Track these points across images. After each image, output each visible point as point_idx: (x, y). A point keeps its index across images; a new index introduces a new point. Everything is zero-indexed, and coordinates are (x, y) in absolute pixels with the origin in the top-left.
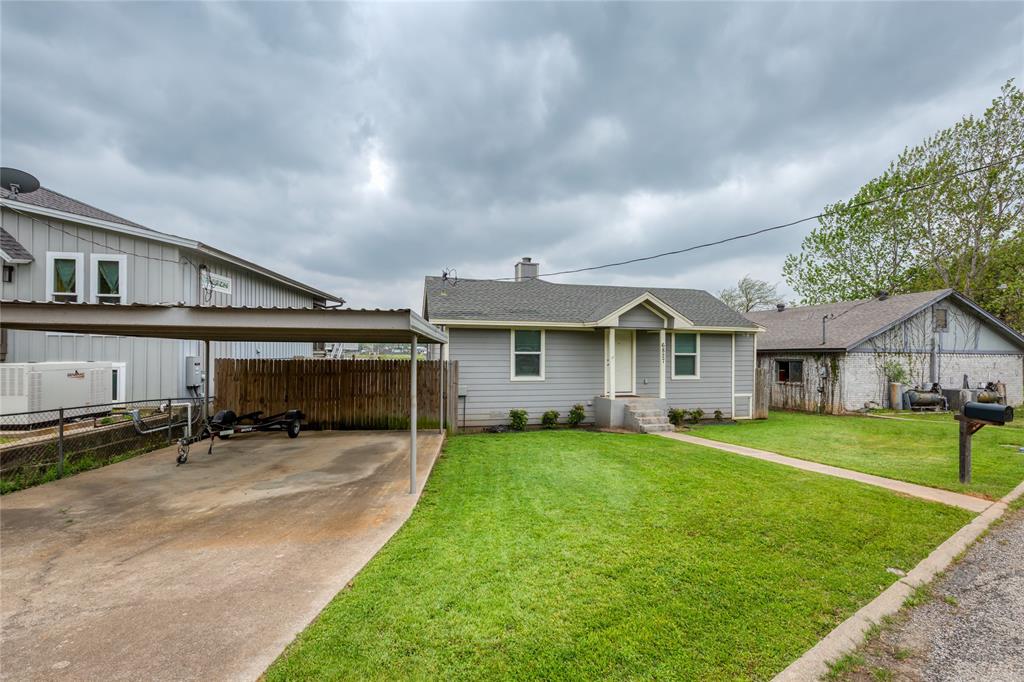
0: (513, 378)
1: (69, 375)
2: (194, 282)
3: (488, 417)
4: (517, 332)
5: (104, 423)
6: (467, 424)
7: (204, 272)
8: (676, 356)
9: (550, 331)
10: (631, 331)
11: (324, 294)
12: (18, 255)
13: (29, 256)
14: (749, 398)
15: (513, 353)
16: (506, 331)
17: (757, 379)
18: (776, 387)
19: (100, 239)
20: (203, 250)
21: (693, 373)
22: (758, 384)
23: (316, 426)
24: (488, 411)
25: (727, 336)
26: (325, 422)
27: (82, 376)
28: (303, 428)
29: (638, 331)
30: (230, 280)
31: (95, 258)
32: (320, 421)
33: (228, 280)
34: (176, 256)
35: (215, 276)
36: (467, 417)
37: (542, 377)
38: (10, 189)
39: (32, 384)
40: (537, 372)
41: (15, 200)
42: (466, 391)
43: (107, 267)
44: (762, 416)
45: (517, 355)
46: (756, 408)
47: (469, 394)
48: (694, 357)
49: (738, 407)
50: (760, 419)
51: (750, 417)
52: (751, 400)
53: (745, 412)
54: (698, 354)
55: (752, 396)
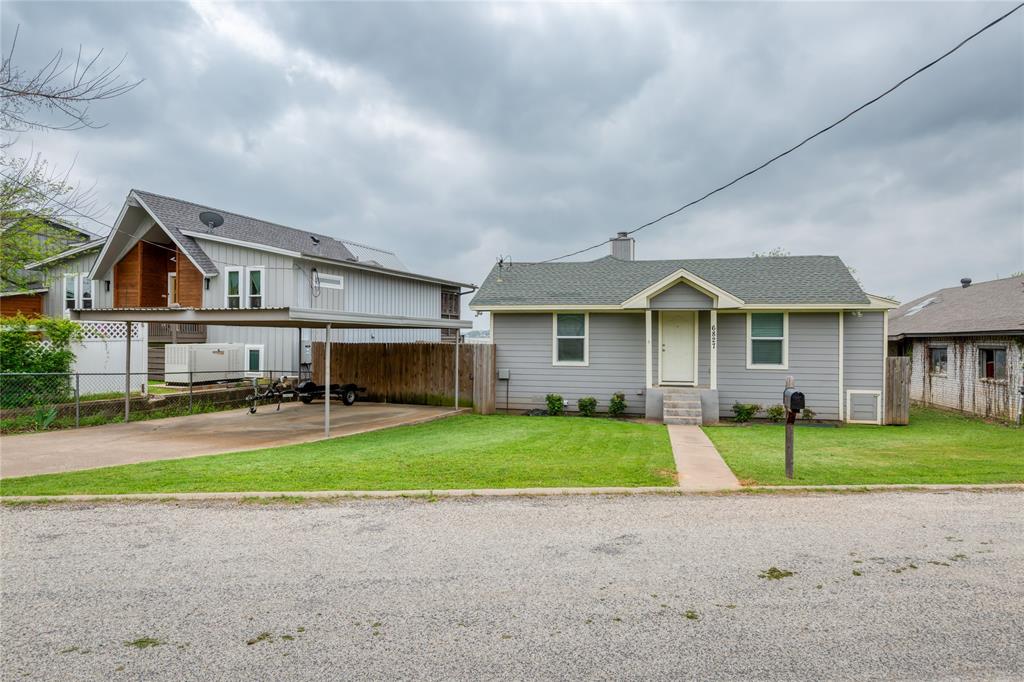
0: (555, 362)
1: (214, 352)
2: (307, 283)
3: (530, 401)
4: (558, 315)
5: (237, 386)
6: (510, 406)
7: (314, 274)
8: (754, 341)
9: (594, 315)
10: (694, 312)
11: (457, 283)
12: (210, 271)
13: (217, 271)
14: (876, 396)
15: (555, 337)
16: (548, 315)
17: (888, 371)
18: (980, 387)
19: (251, 256)
20: (306, 258)
21: (780, 361)
22: (890, 378)
23: (374, 399)
24: (531, 395)
25: (832, 315)
26: (382, 395)
27: (222, 353)
28: (357, 399)
29: (700, 312)
30: (342, 278)
31: (249, 270)
32: (379, 394)
33: (341, 278)
34: (290, 265)
35: (321, 275)
36: (510, 400)
37: (586, 362)
38: (208, 225)
39: (190, 357)
40: (580, 357)
41: (212, 233)
42: (510, 375)
43: (255, 275)
44: (898, 422)
45: (559, 339)
46: (888, 411)
47: (512, 377)
48: (780, 342)
49: (857, 408)
50: (897, 425)
51: (879, 422)
52: (879, 398)
53: (870, 415)
54: (786, 338)
55: (880, 394)
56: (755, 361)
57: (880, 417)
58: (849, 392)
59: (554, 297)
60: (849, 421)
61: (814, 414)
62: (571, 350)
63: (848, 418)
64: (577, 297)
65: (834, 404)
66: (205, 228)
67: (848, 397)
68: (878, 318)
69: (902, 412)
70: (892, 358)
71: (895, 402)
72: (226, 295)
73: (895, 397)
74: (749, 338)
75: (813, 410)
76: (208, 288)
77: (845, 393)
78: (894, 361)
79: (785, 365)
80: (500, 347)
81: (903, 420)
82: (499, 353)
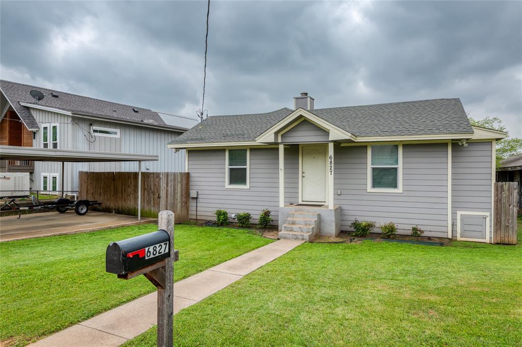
0: (227, 185)
4: (230, 151)
8: (373, 169)
9: (253, 149)
13: (38, 127)
14: (484, 217)
15: (227, 167)
16: (220, 151)
17: (497, 195)
21: (395, 186)
27: (8, 179)
31: (52, 125)
33: (118, 131)
37: (247, 186)
40: (244, 182)
41: (37, 104)
42: (198, 195)
43: (54, 128)
44: (506, 241)
45: (230, 169)
46: (496, 231)
47: (200, 196)
48: (396, 169)
49: (466, 227)
50: (504, 244)
51: (487, 240)
52: (488, 219)
53: (479, 234)
54: (400, 166)
55: (489, 216)
56: (374, 186)
57: (488, 236)
58: (459, 213)
59: (225, 137)
60: (459, 238)
61: (422, 232)
62: (238, 177)
63: (458, 235)
64: (241, 136)
65: (444, 223)
66: (34, 100)
67: (459, 218)
68: (487, 147)
69: (511, 233)
70: (500, 183)
71: (503, 223)
72: (42, 142)
73: (503, 219)
74: (370, 167)
75: (422, 228)
76: (34, 138)
77: (454, 214)
78: (502, 186)
79: (400, 189)
80: (192, 175)
81: (511, 240)
82: (191, 179)
